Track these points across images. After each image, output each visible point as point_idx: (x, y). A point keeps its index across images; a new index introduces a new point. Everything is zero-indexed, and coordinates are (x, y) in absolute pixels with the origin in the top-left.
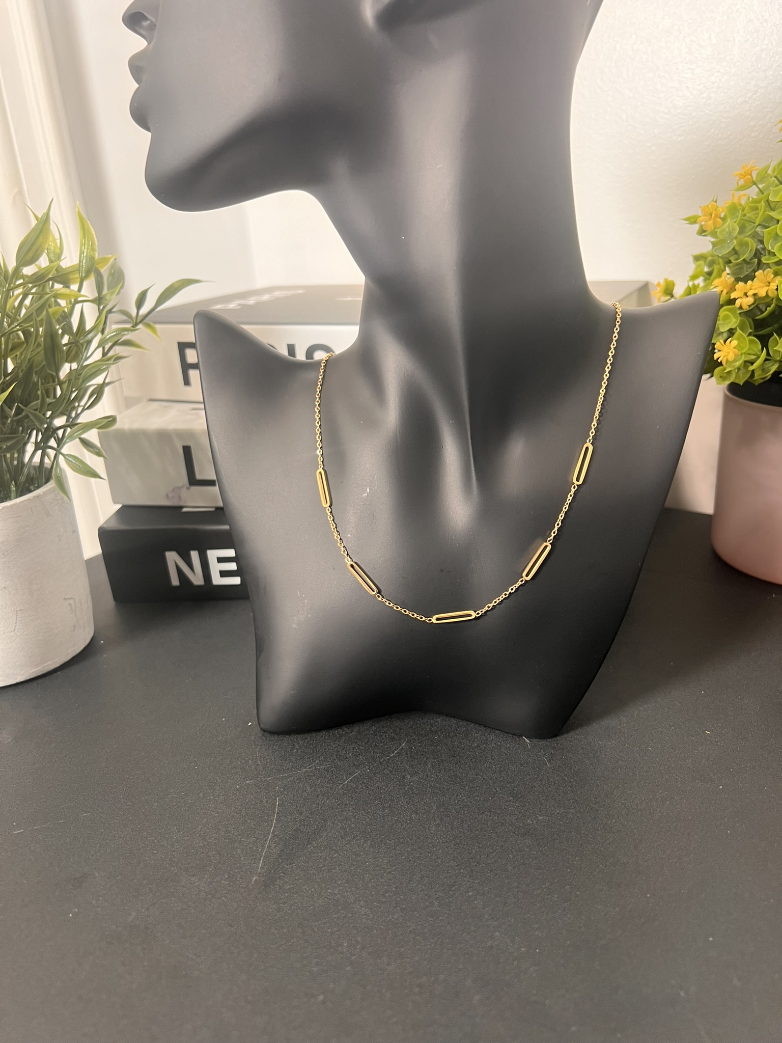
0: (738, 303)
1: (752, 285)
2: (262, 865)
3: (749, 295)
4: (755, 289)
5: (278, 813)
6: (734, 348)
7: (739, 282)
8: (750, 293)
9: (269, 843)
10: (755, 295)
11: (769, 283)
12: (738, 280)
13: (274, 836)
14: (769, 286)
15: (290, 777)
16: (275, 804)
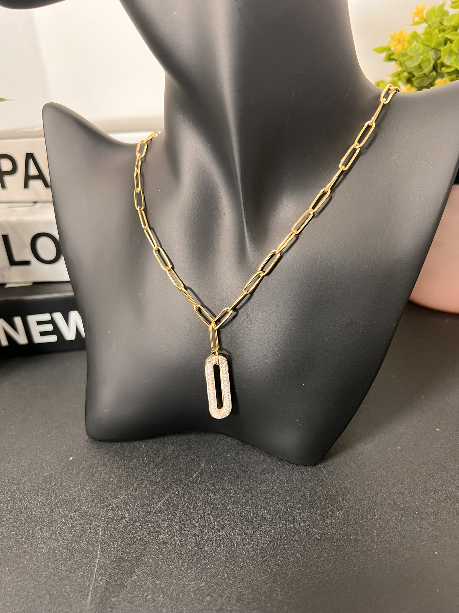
2: (90, 602)
5: (101, 543)
9: (96, 576)
13: (101, 567)
15: (110, 505)
16: (98, 534)
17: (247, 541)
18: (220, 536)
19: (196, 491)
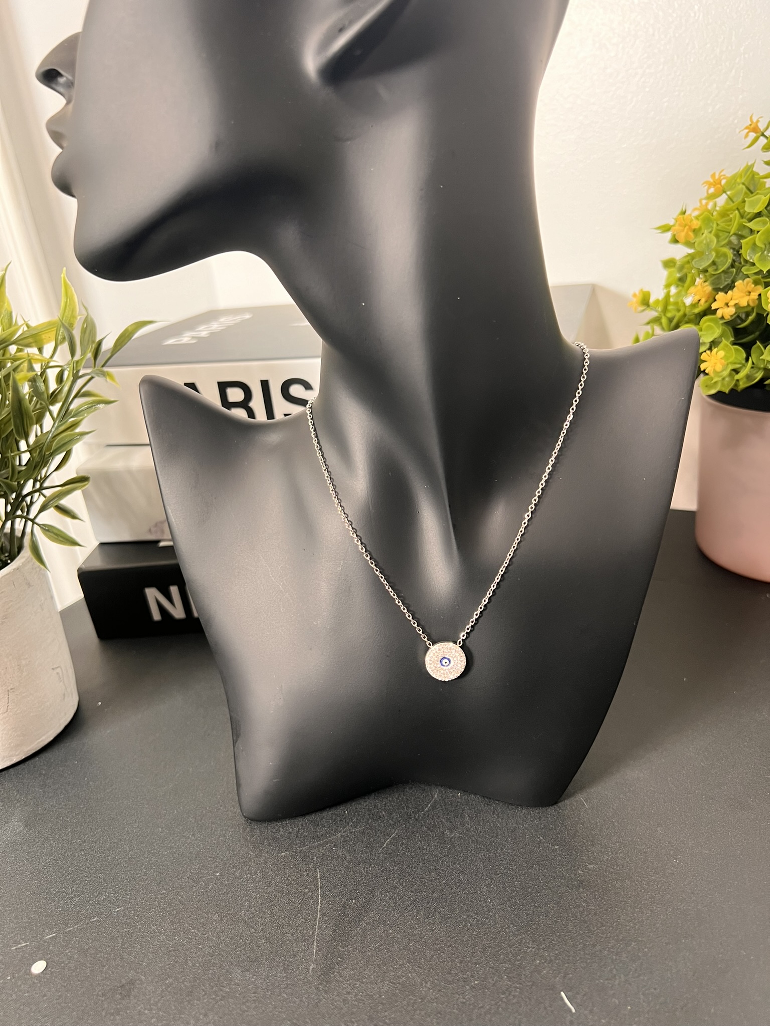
0: (719, 313)
1: (732, 296)
2: (316, 951)
3: (731, 306)
4: (735, 299)
5: (321, 887)
6: (721, 359)
7: (719, 293)
8: (732, 303)
9: (319, 924)
10: (736, 305)
11: (750, 292)
12: (717, 290)
13: (323, 915)
14: (749, 295)
15: (327, 844)
16: (316, 876)
17: (492, 888)
18: (460, 881)
19: (429, 829)
